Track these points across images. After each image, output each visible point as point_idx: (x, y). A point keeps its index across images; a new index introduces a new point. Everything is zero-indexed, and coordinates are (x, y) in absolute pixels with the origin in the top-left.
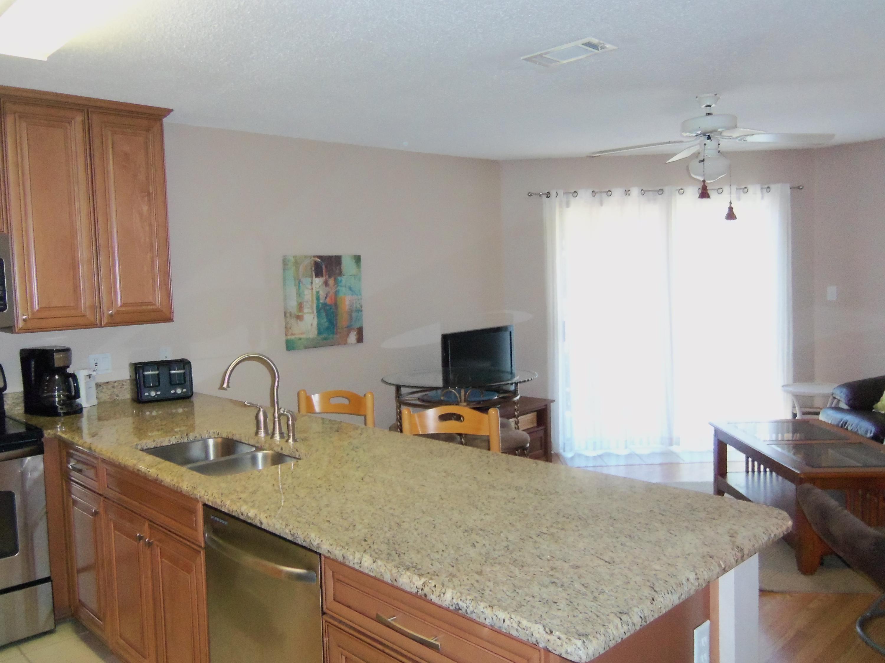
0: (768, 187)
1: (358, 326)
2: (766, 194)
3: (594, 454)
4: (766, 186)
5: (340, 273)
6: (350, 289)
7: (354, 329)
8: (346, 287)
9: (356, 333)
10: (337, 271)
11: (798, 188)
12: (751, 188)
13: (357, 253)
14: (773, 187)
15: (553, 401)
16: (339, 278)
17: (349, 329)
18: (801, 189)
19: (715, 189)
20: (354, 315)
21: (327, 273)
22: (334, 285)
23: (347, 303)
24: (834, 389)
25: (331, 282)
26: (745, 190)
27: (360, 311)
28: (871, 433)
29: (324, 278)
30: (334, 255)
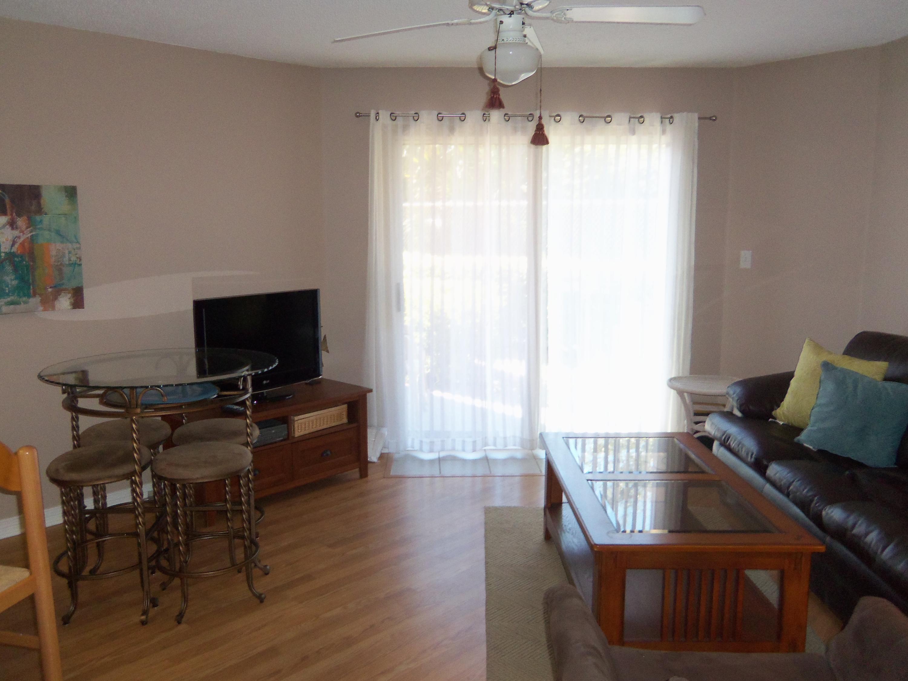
0: (672, 117)
1: (74, 284)
2: (669, 127)
3: (433, 456)
4: (669, 116)
5: (39, 210)
6: (58, 232)
7: (65, 289)
8: (49, 230)
9: (70, 295)
10: (33, 208)
11: (710, 118)
12: (648, 118)
13: (70, 183)
14: (677, 116)
15: (371, 391)
16: (38, 218)
17: (58, 291)
18: (715, 120)
19: (601, 117)
20: (67, 270)
21: (14, 211)
22: (27, 228)
23: (54, 253)
24: (728, 387)
25: (21, 222)
26: (641, 119)
27: (77, 264)
28: (751, 457)
29: (9, 217)
30: (28, 184)
